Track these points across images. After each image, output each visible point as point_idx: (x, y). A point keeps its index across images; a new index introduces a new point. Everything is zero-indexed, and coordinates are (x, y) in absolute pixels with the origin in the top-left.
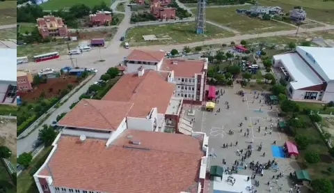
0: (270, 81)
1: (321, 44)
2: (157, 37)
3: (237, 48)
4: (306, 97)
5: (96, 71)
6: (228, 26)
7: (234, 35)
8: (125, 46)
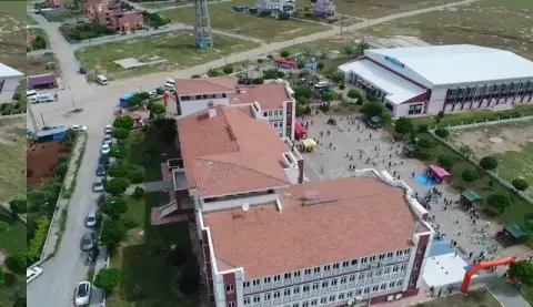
0: (356, 100)
1: (376, 45)
2: (141, 61)
3: (279, 63)
4: (411, 112)
5: (84, 128)
6: (239, 33)
7: (258, 45)
8: (98, 81)
